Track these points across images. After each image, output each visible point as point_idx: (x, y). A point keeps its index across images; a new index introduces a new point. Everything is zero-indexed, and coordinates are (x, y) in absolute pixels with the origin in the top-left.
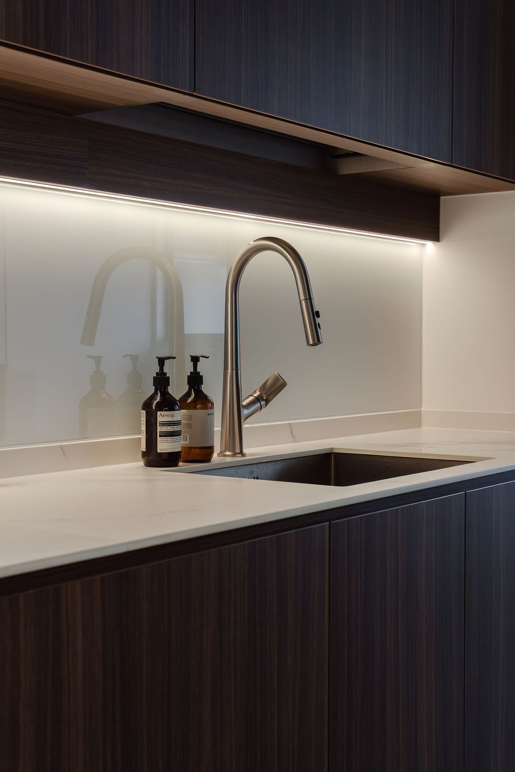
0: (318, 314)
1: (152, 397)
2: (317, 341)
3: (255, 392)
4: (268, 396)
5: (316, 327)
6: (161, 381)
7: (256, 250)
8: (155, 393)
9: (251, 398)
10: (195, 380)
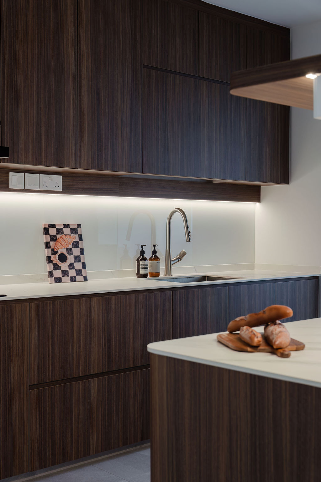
0: (189, 232)
1: (140, 257)
2: (189, 241)
3: (177, 256)
4: (181, 258)
5: (189, 236)
6: (142, 252)
7: (174, 212)
8: (141, 256)
9: (176, 258)
10: (154, 252)
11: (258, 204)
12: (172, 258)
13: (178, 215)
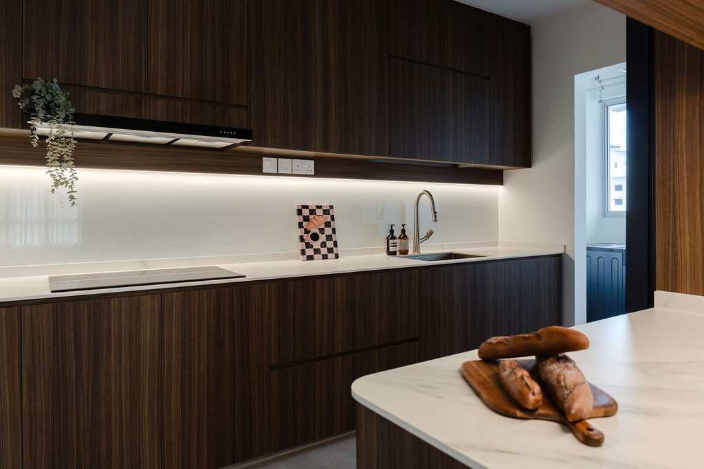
0: (436, 213)
2: (436, 221)
3: (425, 235)
4: (429, 236)
5: (436, 216)
6: (392, 231)
7: (421, 194)
8: (390, 234)
9: (423, 237)
10: (403, 231)
11: (500, 186)
12: (420, 236)
13: (425, 197)
